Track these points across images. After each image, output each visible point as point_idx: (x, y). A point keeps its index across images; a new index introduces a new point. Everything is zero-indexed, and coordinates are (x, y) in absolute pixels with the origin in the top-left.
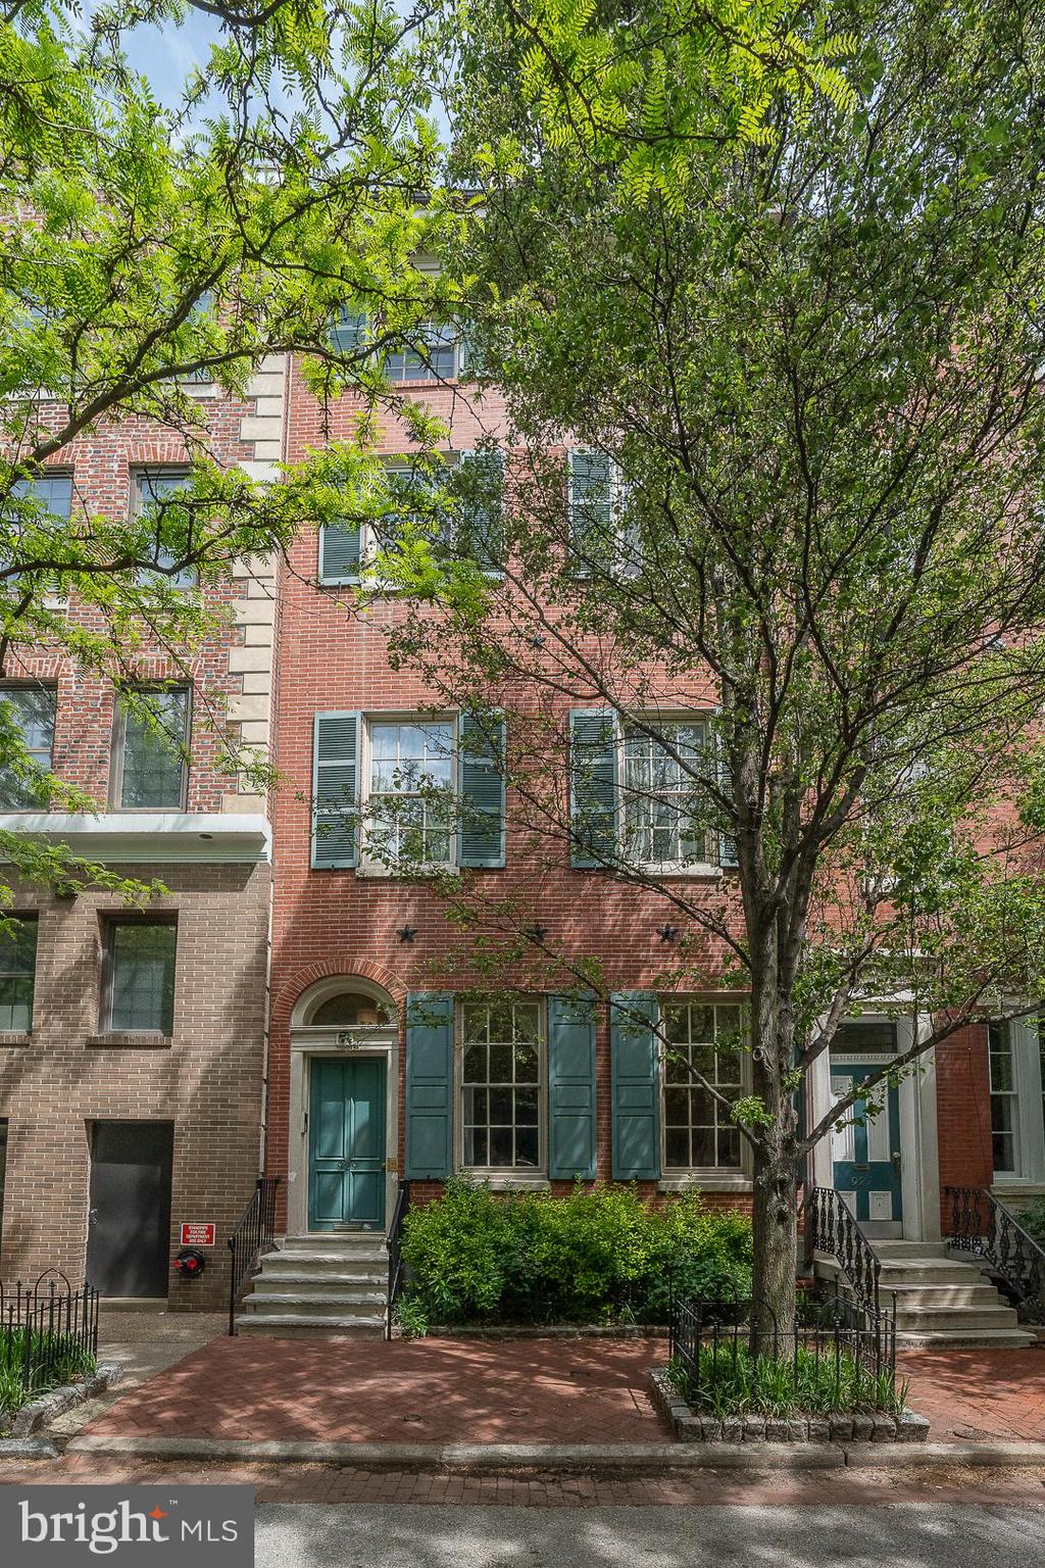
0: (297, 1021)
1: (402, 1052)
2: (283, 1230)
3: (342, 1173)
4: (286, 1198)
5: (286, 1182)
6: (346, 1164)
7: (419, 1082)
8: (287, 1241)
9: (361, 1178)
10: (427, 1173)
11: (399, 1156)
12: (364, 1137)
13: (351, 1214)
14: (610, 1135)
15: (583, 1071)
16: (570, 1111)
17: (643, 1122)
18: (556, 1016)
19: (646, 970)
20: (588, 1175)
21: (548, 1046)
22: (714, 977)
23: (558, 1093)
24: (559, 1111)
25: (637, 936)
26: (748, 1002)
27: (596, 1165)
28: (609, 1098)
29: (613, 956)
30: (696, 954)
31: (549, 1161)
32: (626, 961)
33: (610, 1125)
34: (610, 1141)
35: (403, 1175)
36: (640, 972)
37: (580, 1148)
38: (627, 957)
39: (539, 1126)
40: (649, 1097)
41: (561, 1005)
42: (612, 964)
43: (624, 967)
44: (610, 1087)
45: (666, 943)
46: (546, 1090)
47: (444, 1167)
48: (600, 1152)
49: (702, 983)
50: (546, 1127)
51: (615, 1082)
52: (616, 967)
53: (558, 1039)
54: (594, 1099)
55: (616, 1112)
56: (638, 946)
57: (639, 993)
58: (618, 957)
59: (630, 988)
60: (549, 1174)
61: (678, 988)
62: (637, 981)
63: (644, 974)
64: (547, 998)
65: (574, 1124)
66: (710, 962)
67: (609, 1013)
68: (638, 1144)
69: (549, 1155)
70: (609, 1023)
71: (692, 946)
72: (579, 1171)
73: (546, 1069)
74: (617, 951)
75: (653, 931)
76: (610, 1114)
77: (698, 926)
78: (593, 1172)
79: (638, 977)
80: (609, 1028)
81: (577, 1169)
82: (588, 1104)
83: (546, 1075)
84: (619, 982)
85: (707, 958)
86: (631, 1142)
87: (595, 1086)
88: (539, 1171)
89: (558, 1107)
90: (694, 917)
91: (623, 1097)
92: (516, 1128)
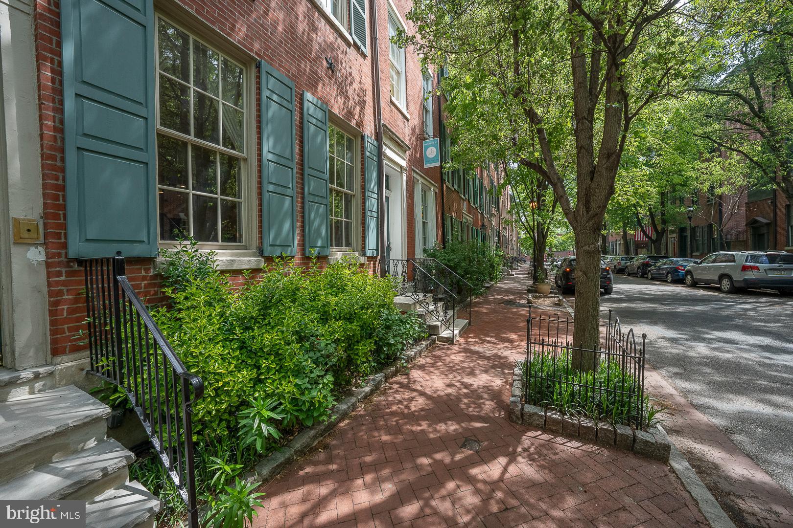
10: (115, 247)
11: (45, 216)
14: (303, 217)
15: (287, 154)
16: (279, 190)
17: (322, 209)
18: (268, 89)
19: (320, 85)
20: (291, 251)
21: (259, 116)
22: (350, 114)
23: (270, 168)
24: (271, 188)
25: (316, 53)
26: (360, 138)
27: (296, 242)
28: (303, 184)
29: (303, 60)
30: (342, 92)
31: (261, 238)
32: (310, 70)
33: (303, 208)
34: (303, 222)
35: (63, 251)
36: (318, 84)
37: (287, 226)
38: (311, 66)
39: (243, 201)
40: (324, 190)
41: (272, 81)
42: (303, 66)
43: (310, 74)
44: (302, 174)
45: (330, 72)
46: (255, 163)
47: (145, 239)
48: (298, 231)
49: (346, 114)
50: (255, 202)
51: (307, 171)
52: (305, 70)
53: (270, 113)
54: (294, 182)
55: (308, 198)
56: (316, 62)
57: (320, 102)
58: (306, 62)
59: (313, 94)
60: (262, 251)
61: (336, 111)
62: (316, 92)
63: (320, 88)
64: (258, 67)
65: (282, 203)
66: (349, 101)
67: (302, 109)
68: (320, 226)
69: (261, 232)
70: (302, 118)
71: (341, 84)
72: (286, 248)
73: (255, 140)
74: (305, 57)
75: (323, 57)
76: (303, 198)
77: (344, 71)
78: (296, 249)
79: (317, 88)
80: (301, 122)
81: (284, 246)
82: (291, 186)
83: (255, 147)
84: (306, 85)
85: (347, 98)
86: (316, 224)
87: (295, 170)
88: (245, 248)
89: (270, 183)
90: (342, 63)
91: (312, 185)
92: (221, 199)
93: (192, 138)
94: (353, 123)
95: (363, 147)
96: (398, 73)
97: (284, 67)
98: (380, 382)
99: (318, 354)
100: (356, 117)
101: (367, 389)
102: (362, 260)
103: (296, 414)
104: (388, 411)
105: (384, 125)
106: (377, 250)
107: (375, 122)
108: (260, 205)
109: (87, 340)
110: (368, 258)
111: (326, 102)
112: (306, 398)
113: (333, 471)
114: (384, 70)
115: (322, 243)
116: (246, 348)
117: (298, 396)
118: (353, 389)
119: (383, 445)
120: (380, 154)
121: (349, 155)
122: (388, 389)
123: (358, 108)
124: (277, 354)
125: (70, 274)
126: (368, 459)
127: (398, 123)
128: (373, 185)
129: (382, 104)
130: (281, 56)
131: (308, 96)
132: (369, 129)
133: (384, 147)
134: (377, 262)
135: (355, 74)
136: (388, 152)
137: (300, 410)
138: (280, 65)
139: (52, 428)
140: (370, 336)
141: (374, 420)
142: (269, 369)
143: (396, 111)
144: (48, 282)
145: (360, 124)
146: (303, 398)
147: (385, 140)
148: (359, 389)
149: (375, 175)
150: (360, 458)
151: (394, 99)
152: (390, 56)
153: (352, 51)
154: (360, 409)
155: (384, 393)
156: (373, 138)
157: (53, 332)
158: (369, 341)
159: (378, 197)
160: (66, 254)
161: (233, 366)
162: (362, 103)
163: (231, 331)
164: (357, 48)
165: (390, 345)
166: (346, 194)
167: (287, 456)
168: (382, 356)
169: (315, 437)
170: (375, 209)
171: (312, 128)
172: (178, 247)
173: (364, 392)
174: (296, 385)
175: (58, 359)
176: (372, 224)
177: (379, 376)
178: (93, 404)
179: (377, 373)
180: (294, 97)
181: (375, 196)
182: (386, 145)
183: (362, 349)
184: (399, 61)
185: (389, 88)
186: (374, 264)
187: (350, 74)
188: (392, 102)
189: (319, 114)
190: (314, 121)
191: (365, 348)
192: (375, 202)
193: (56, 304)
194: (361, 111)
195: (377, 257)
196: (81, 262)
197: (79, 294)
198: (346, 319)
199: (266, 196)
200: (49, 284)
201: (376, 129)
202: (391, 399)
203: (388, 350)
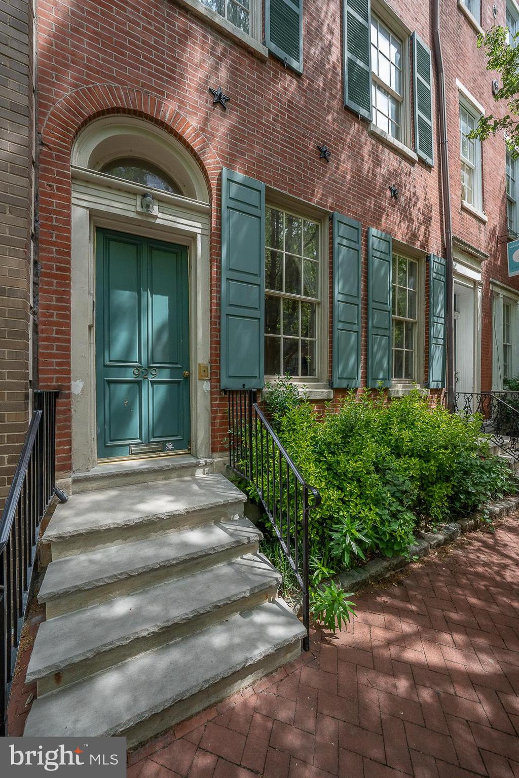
0: (80, 159)
1: (216, 239)
2: (68, 467)
3: (139, 383)
4: (69, 419)
5: (69, 396)
6: (144, 371)
7: (236, 276)
8: (75, 481)
9: (161, 390)
10: (242, 381)
11: (211, 361)
12: (165, 337)
13: (152, 433)
14: (366, 350)
15: (354, 293)
16: (347, 327)
17: (384, 341)
18: (339, 236)
19: (384, 216)
20: (356, 384)
21: (331, 262)
22: (414, 236)
23: (340, 307)
24: (340, 326)
25: (380, 187)
26: (424, 260)
27: (360, 375)
28: (367, 318)
29: (368, 198)
30: (406, 216)
31: (331, 372)
32: (375, 205)
33: (367, 341)
34: (366, 355)
35: (218, 384)
36: (381, 217)
37: (352, 360)
38: (375, 201)
39: (317, 339)
40: (387, 322)
41: (342, 227)
42: (368, 204)
43: (374, 209)
44: (367, 309)
45: (394, 200)
46: (327, 305)
47: (257, 375)
48: (361, 365)
49: (410, 238)
50: (327, 340)
51: (372, 305)
52: (370, 207)
53: (341, 257)
54: (360, 318)
55: (371, 331)
56: (380, 195)
57: (384, 234)
58: (371, 199)
59: (377, 228)
60: (332, 383)
61: (399, 238)
62: (380, 224)
63: (383, 220)
64: (331, 219)
65: (349, 338)
66: (412, 223)
67: (367, 246)
68: (382, 359)
69: (331, 367)
70: (367, 254)
71: (405, 208)
72: (351, 380)
73: (327, 285)
74: (370, 194)
75: (387, 187)
76: (367, 332)
77: (407, 194)
78: (359, 382)
79: (380, 220)
80: (367, 259)
81: (350, 379)
82: (356, 322)
83: (327, 290)
84: (371, 221)
85: (411, 220)
86: (378, 357)
87: (361, 306)
88: (317, 381)
89: (340, 321)
90: (405, 186)
91: (376, 319)
92: (302, 340)
93: (284, 293)
94: (417, 246)
95: (428, 269)
96: (471, 170)
97: (352, 212)
98: (454, 533)
99: (395, 489)
100: (421, 238)
101: (441, 537)
102: (426, 393)
103: (377, 542)
104: (472, 569)
105: (455, 238)
106: (443, 381)
107: (442, 238)
108: (331, 342)
109: (228, 444)
110: (432, 390)
111: (389, 232)
112: (387, 529)
113: (412, 611)
114: (454, 173)
115: (384, 375)
116: (332, 470)
117: (379, 525)
118: (423, 532)
119: (471, 608)
120: (449, 271)
121: (412, 280)
122: (467, 544)
123: (423, 228)
124: (359, 481)
125: (222, 399)
126: (454, 616)
127: (472, 230)
128: (439, 309)
129: (452, 214)
130: (348, 202)
131: (374, 231)
132: (435, 248)
133: (454, 263)
134: (442, 395)
135: (420, 193)
136: (459, 268)
137: (381, 540)
138: (349, 211)
139: (221, 501)
140: (447, 480)
141: (454, 574)
142: (351, 493)
143: (468, 216)
144: (211, 404)
145: (424, 245)
146: (384, 529)
147: (455, 255)
148: (430, 534)
149: (441, 297)
150: (443, 610)
151: (466, 204)
152: (461, 154)
153: (417, 170)
154: (433, 556)
155: (461, 546)
156: (440, 256)
157: (213, 437)
158: (445, 484)
159: (445, 321)
160: (220, 386)
161: (324, 484)
162: (427, 220)
163: (321, 454)
164: (422, 162)
165: (468, 493)
166: (407, 322)
167: (364, 577)
168: (458, 504)
169: (387, 569)
170: (441, 335)
171: (376, 261)
172: (277, 380)
173: (437, 538)
174: (377, 514)
175: (215, 455)
176: (437, 353)
177: (454, 526)
178: (235, 490)
179: (451, 521)
180: (360, 237)
181: (442, 321)
182: (456, 260)
183: (438, 493)
184: (472, 157)
185: (459, 193)
186: (439, 397)
187: (415, 194)
188: (464, 209)
189: (383, 246)
190: (378, 255)
191: (441, 491)
192: (441, 328)
193: (213, 419)
194: (426, 230)
195: (442, 389)
196: (225, 391)
197: (224, 413)
198: (420, 457)
199: (336, 333)
200: (212, 406)
201: (443, 245)
202: (472, 556)
203: (467, 499)
